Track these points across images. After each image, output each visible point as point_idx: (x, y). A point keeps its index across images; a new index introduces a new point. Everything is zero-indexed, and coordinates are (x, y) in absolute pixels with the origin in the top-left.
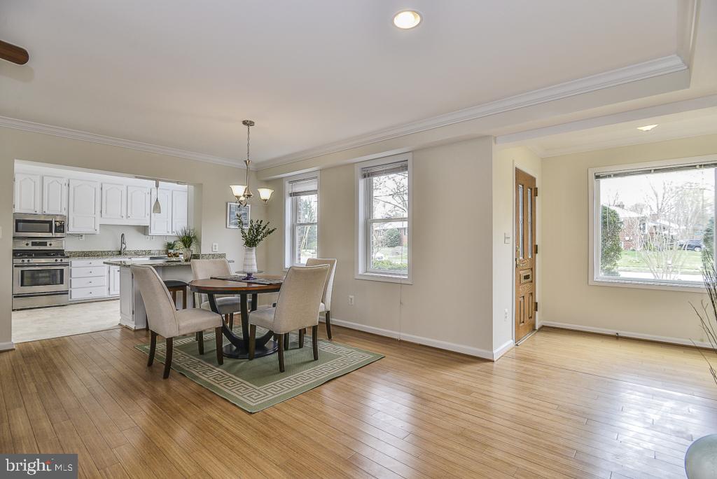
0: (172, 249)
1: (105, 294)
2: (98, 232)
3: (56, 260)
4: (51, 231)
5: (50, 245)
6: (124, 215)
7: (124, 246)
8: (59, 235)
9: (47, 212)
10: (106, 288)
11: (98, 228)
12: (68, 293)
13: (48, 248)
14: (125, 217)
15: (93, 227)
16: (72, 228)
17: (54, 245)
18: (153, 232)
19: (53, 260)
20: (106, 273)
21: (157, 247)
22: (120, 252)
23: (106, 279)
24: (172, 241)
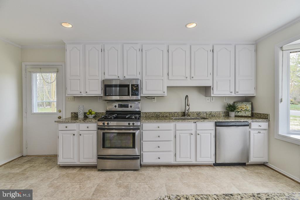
0: (232, 111)
1: (172, 161)
2: (166, 94)
3: (129, 124)
4: (129, 95)
5: (131, 107)
6: (188, 75)
7: (187, 108)
8: (134, 98)
9: (127, 77)
10: (172, 154)
11: (165, 90)
12: (138, 158)
13: (129, 109)
14: (188, 78)
15: (162, 90)
16: (145, 91)
17: (133, 107)
18: (215, 92)
19: (126, 123)
20: (172, 138)
21: (217, 108)
22: (184, 113)
23: (172, 144)
24: (231, 102)
